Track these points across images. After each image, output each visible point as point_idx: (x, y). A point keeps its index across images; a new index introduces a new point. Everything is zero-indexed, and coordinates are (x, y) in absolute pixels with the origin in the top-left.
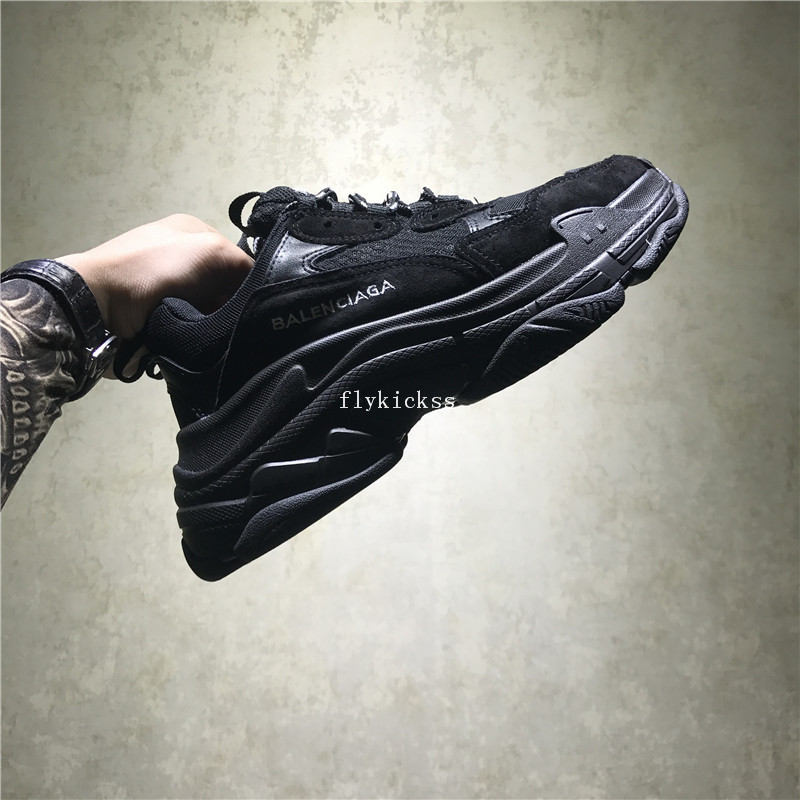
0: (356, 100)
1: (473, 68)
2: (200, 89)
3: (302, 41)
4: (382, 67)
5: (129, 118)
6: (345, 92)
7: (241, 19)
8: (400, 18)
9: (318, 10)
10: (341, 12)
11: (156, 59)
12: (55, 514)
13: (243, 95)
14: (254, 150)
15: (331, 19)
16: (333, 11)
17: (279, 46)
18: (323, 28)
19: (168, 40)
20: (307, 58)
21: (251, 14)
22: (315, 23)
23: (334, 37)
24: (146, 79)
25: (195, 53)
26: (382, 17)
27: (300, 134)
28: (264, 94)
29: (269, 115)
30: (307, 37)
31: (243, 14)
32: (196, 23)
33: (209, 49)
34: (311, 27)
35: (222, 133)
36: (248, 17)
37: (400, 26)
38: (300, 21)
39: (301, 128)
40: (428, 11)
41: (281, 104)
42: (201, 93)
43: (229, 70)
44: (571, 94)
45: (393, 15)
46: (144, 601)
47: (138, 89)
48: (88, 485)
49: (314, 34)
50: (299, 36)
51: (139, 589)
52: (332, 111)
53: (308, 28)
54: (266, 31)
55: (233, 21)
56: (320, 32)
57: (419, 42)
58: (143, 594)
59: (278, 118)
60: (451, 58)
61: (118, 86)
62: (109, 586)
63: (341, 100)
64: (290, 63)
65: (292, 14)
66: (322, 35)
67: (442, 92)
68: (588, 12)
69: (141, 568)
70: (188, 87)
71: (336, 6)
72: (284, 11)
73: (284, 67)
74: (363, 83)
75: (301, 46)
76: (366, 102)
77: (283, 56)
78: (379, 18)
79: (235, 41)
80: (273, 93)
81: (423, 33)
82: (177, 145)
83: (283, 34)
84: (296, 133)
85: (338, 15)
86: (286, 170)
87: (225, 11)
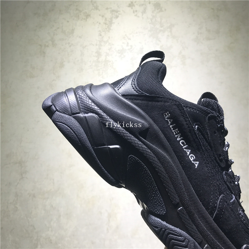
0: (127, 45)
1: (171, 31)
2: (70, 45)
3: (107, 26)
4: (137, 33)
5: (44, 57)
6: (123, 43)
7: (84, 19)
8: (142, 15)
9: (112, 14)
10: (121, 14)
11: (54, 35)
12: (17, 208)
13: (86, 46)
14: (90, 66)
15: (117, 17)
16: (118, 14)
17: (98, 28)
18: (114, 20)
19: (58, 28)
20: (109, 31)
21: (88, 17)
22: (111, 19)
23: (118, 24)
24: (50, 42)
25: (68, 32)
26: (136, 15)
27: (107, 59)
28: (93, 45)
29: (96, 53)
30: (109, 24)
31: (85, 17)
32: (68, 22)
33: (73, 30)
34: (110, 20)
35: (78, 60)
36: (87, 18)
37: (143, 18)
38: (106, 19)
39: (108, 57)
40: (153, 12)
41: (100, 49)
42: (70, 46)
43: (80, 37)
44: (208, 39)
45: (140, 14)
46: (51, 243)
47: (48, 46)
48: (30, 196)
49: (111, 23)
50: (106, 24)
51: (49, 238)
52: (119, 50)
53: (109, 21)
54: (93, 23)
55: (82, 20)
56: (113, 22)
57: (150, 24)
58: (51, 240)
59: (99, 54)
60: (162, 29)
61: (41, 45)
62: (38, 237)
63: (122, 46)
64: (103, 34)
65: (103, 16)
66: (114, 23)
67: (160, 41)
68: (213, 9)
69: (50, 229)
70: (66, 44)
71: (119, 12)
72: (100, 15)
73: (101, 35)
74: (130, 39)
75: (106, 27)
76: (131, 46)
77: (100, 31)
78: (135, 16)
79: (82, 27)
80: (96, 45)
81: (151, 20)
82: (62, 66)
83: (100, 23)
84: (106, 59)
85: (120, 16)
86: (102, 73)
87: (79, 16)
